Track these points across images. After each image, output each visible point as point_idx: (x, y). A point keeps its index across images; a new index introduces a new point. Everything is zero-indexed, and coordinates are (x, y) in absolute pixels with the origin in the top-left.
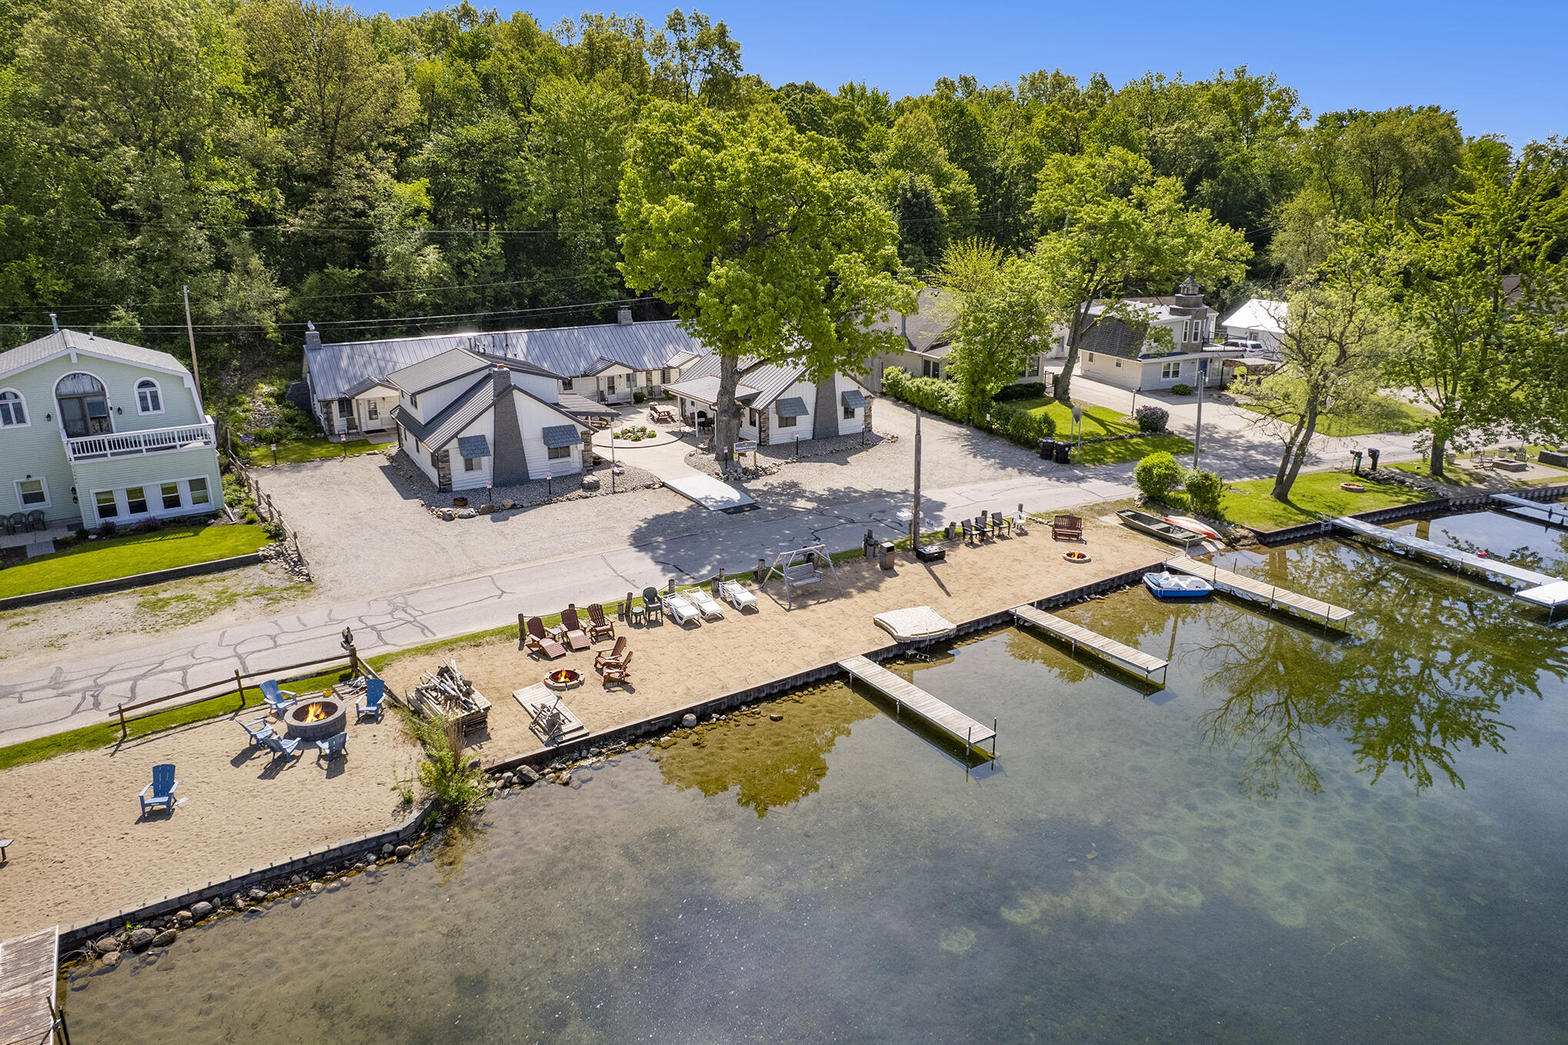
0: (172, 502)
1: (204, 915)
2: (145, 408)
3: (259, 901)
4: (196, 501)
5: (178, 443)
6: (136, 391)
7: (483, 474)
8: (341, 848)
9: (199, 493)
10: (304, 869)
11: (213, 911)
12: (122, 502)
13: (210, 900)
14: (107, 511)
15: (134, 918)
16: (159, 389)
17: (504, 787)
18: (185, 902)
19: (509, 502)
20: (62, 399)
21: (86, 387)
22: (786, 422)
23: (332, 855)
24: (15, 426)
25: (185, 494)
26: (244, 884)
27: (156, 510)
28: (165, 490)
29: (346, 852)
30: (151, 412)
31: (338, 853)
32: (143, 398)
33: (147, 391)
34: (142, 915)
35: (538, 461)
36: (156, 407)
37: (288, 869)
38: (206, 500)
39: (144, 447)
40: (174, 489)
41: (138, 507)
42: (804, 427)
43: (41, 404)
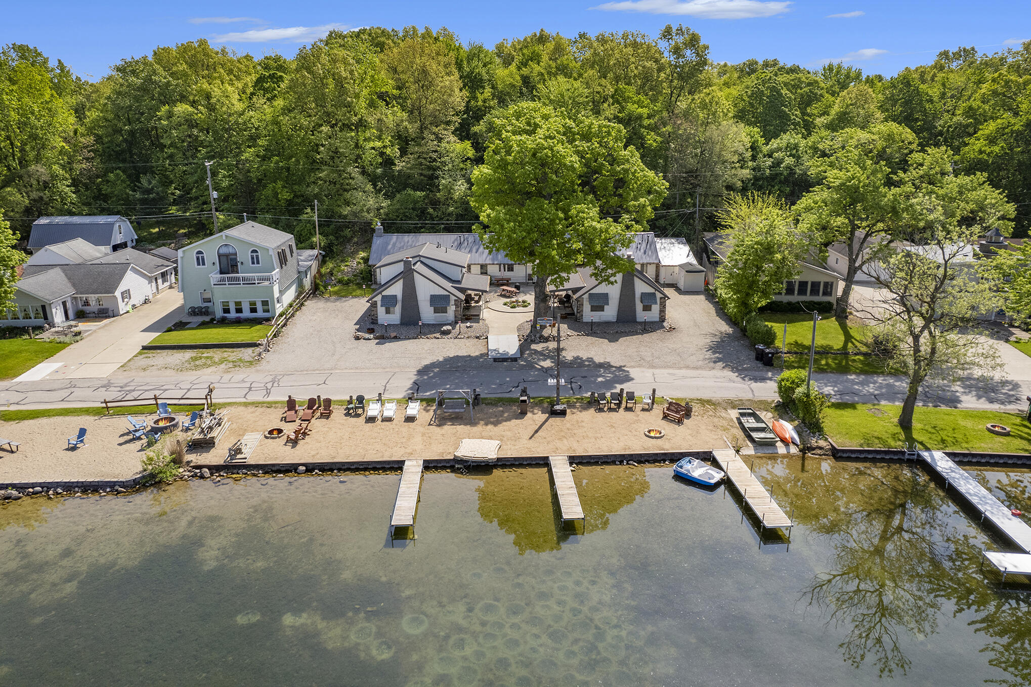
0: (254, 310)
1: (37, 493)
2: (253, 263)
3: (58, 494)
4: (265, 311)
5: (257, 282)
6: (250, 254)
7: (395, 317)
8: (98, 482)
9: (266, 307)
10: (82, 486)
11: (41, 492)
12: (232, 308)
13: (42, 488)
14: (227, 311)
15: (14, 486)
16: (259, 254)
17: (192, 476)
18: (33, 485)
19: (393, 335)
20: (219, 256)
21: (231, 251)
22: (595, 308)
23: (94, 484)
24: (201, 267)
25: (259, 307)
26: (58, 485)
27: (246, 314)
28: (251, 304)
29: (100, 484)
30: (256, 265)
31: (97, 484)
32: (252, 258)
33: (255, 254)
34: (19, 486)
35: (427, 313)
36: (258, 263)
37: (75, 484)
38: (268, 311)
39: (242, 282)
40: (255, 304)
41: (239, 311)
42: (610, 312)
43: (211, 256)
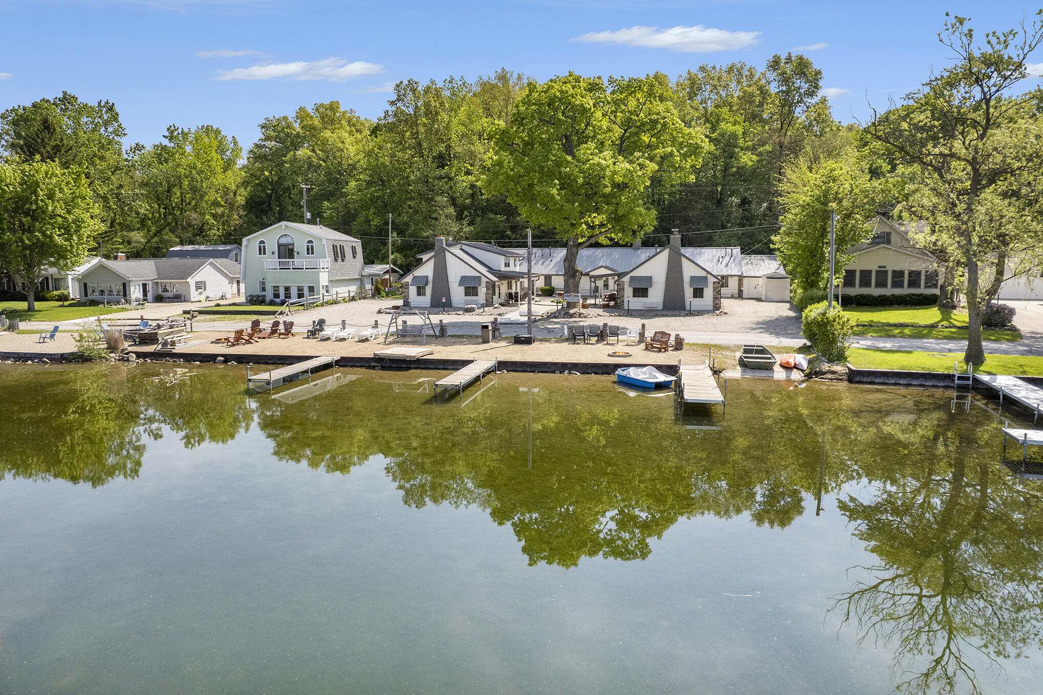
0: (301, 295)
2: (308, 253)
4: (310, 297)
5: (305, 267)
6: (306, 244)
7: (426, 300)
9: (312, 293)
12: (282, 293)
14: (277, 295)
16: (314, 244)
17: (119, 359)
20: (279, 245)
21: (289, 241)
22: (637, 292)
24: (262, 256)
25: (306, 292)
27: (294, 299)
28: (299, 290)
30: (310, 255)
31: (30, 355)
32: (308, 248)
33: (310, 245)
36: (312, 253)
39: (291, 267)
40: (302, 289)
41: (287, 295)
43: (272, 247)
